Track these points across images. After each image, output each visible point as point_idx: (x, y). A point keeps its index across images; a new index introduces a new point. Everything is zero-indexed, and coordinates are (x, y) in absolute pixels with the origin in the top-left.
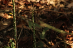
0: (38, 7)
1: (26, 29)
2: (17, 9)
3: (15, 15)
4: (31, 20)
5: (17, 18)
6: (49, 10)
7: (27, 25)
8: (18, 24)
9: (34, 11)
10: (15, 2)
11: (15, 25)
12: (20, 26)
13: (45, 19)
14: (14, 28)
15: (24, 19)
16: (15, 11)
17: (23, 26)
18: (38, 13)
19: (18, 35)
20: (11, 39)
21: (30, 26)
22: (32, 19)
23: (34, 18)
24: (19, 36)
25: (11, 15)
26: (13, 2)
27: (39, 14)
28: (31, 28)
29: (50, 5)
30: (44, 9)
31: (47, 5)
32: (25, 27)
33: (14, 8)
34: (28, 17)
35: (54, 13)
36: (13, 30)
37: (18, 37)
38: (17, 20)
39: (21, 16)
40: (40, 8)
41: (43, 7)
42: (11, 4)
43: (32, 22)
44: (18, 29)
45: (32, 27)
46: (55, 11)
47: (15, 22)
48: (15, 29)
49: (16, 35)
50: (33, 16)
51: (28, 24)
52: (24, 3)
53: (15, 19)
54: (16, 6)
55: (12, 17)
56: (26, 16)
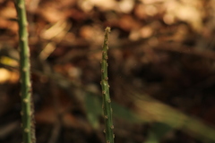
0: (124, 33)
3: (27, 68)
7: (78, 112)
11: (30, 112)
12: (50, 116)
14: (25, 126)
17: (60, 117)
18: (125, 56)
21: (91, 117)
23: (110, 81)
25: (9, 68)
26: (19, 11)
27: (131, 63)
28: (96, 125)
29: (180, 23)
31: (164, 25)
32: (69, 120)
39: (53, 71)
40: (134, 36)
41: (146, 32)
42: (12, 20)
43: (101, 97)
44: (41, 128)
45: (102, 121)
47: (28, 100)
48: (29, 129)
50: (104, 70)
51: (85, 107)
52: (69, 13)
53: (29, 84)
55: (14, 77)
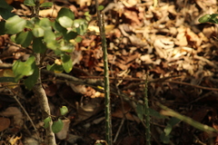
0: (157, 75)
1: (131, 121)
2: (113, 77)
3: (108, 90)
4: (141, 102)
5: (112, 96)
6: (181, 82)
7: (133, 113)
8: (114, 110)
9: (149, 84)
10: (109, 64)
11: (109, 112)
12: (119, 114)
13: (172, 101)
14: (107, 118)
15: (127, 99)
16: (108, 82)
17: (124, 115)
18: (156, 87)
19: (114, 133)
20: (98, 141)
21: (139, 115)
22: (144, 101)
23: (148, 98)
24: (117, 135)
25: (101, 91)
26: (105, 63)
27: (159, 89)
28: (142, 119)
29: (184, 71)
30: (170, 80)
31: (175, 70)
32: (129, 116)
33: (107, 76)
34: (136, 96)
35: (191, 88)
36: (104, 123)
37: (113, 138)
38: (112, 102)
39: (121, 93)
40: (161, 77)
41: (167, 75)
42: (102, 68)
43: (144, 105)
44: (114, 120)
45: (144, 117)
46: (192, 84)
47: (108, 106)
48: (109, 120)
49: (109, 133)
50: (146, 92)
51: (136, 111)
52: (129, 65)
53: (109, 98)
54: (112, 72)
55: (103, 95)
56: (132, 93)
